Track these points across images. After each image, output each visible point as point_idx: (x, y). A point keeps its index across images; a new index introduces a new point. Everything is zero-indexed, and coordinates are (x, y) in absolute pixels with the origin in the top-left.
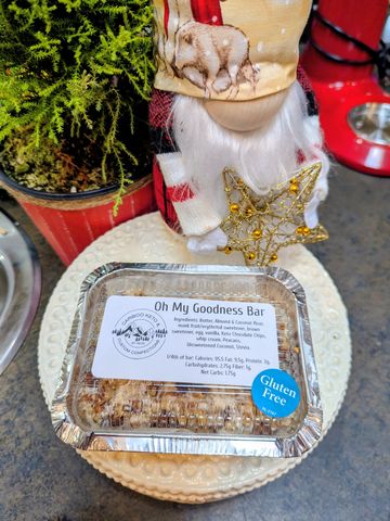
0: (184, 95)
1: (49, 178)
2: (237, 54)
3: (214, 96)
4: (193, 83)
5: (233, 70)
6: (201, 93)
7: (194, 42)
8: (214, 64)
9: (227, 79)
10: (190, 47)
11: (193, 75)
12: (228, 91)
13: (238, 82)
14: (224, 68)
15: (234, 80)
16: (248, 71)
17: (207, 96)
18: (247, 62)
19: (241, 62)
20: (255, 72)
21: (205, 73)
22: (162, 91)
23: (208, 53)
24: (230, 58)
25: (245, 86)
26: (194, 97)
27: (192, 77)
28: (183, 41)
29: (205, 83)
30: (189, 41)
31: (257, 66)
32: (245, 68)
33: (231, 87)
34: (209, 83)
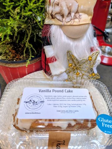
0: (55, 25)
1: (7, 57)
2: (74, 9)
3: (65, 24)
4: (58, 20)
5: (73, 14)
6: (61, 23)
7: (60, 5)
8: (66, 12)
9: (70, 18)
10: (58, 7)
11: (59, 17)
12: (71, 22)
13: (74, 19)
14: (69, 13)
15: (73, 18)
16: (77, 15)
17: (63, 24)
18: (77, 12)
19: (75, 12)
20: (80, 16)
21: (63, 16)
22: (47, 24)
23: (64, 8)
24: (72, 10)
25: (76, 20)
26: (58, 25)
27: (58, 18)
28: (56, 5)
29: (62, 19)
30: (58, 5)
31: (81, 14)
32: (76, 14)
33: (72, 21)
34: (64, 20)
